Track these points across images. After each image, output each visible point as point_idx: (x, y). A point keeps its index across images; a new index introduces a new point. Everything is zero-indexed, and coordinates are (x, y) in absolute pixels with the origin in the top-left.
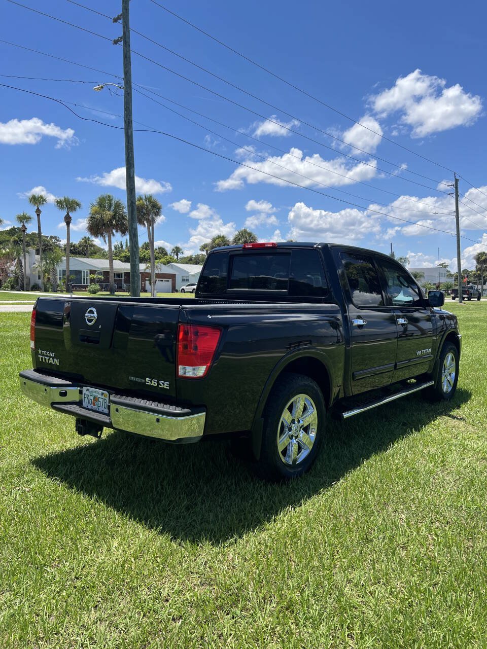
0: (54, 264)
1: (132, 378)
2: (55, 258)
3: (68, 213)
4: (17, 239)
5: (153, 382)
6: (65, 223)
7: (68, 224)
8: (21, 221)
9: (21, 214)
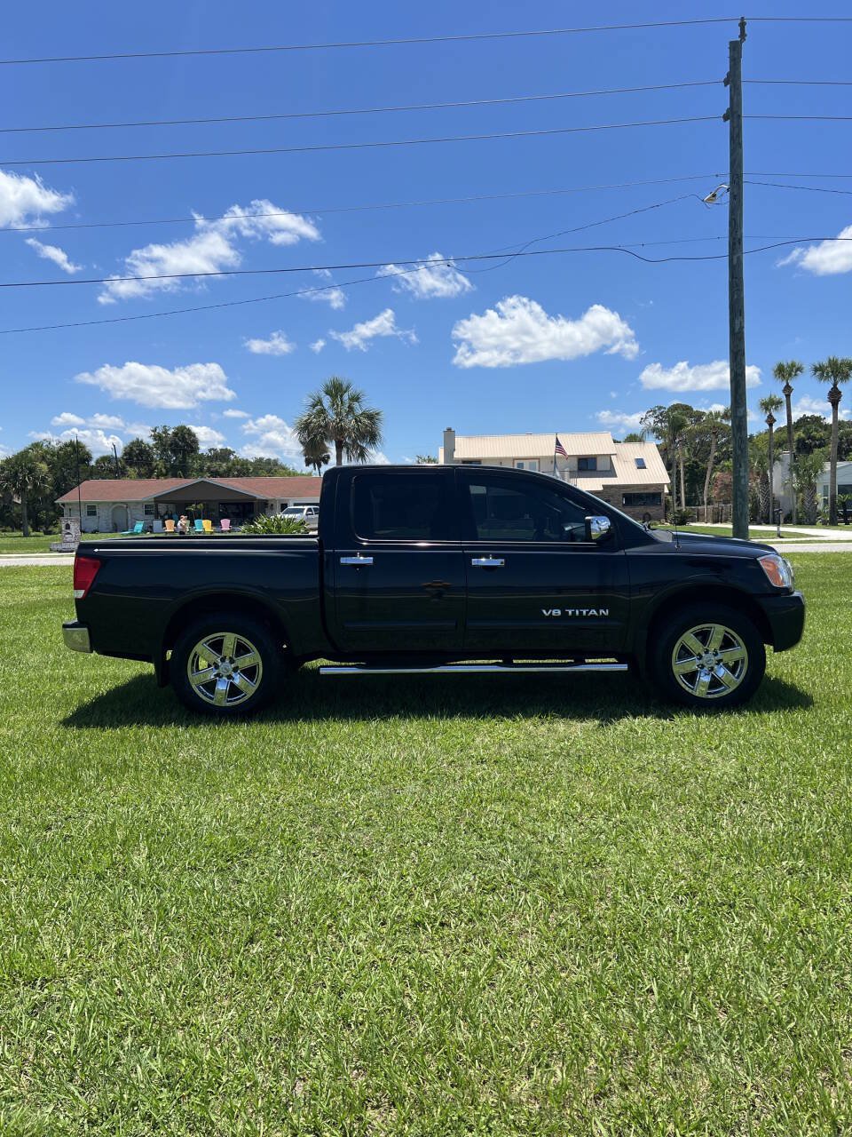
0: (810, 477)
2: (811, 466)
3: (835, 385)
4: (803, 435)
6: (830, 404)
7: (835, 404)
8: (767, 409)
9: (766, 398)
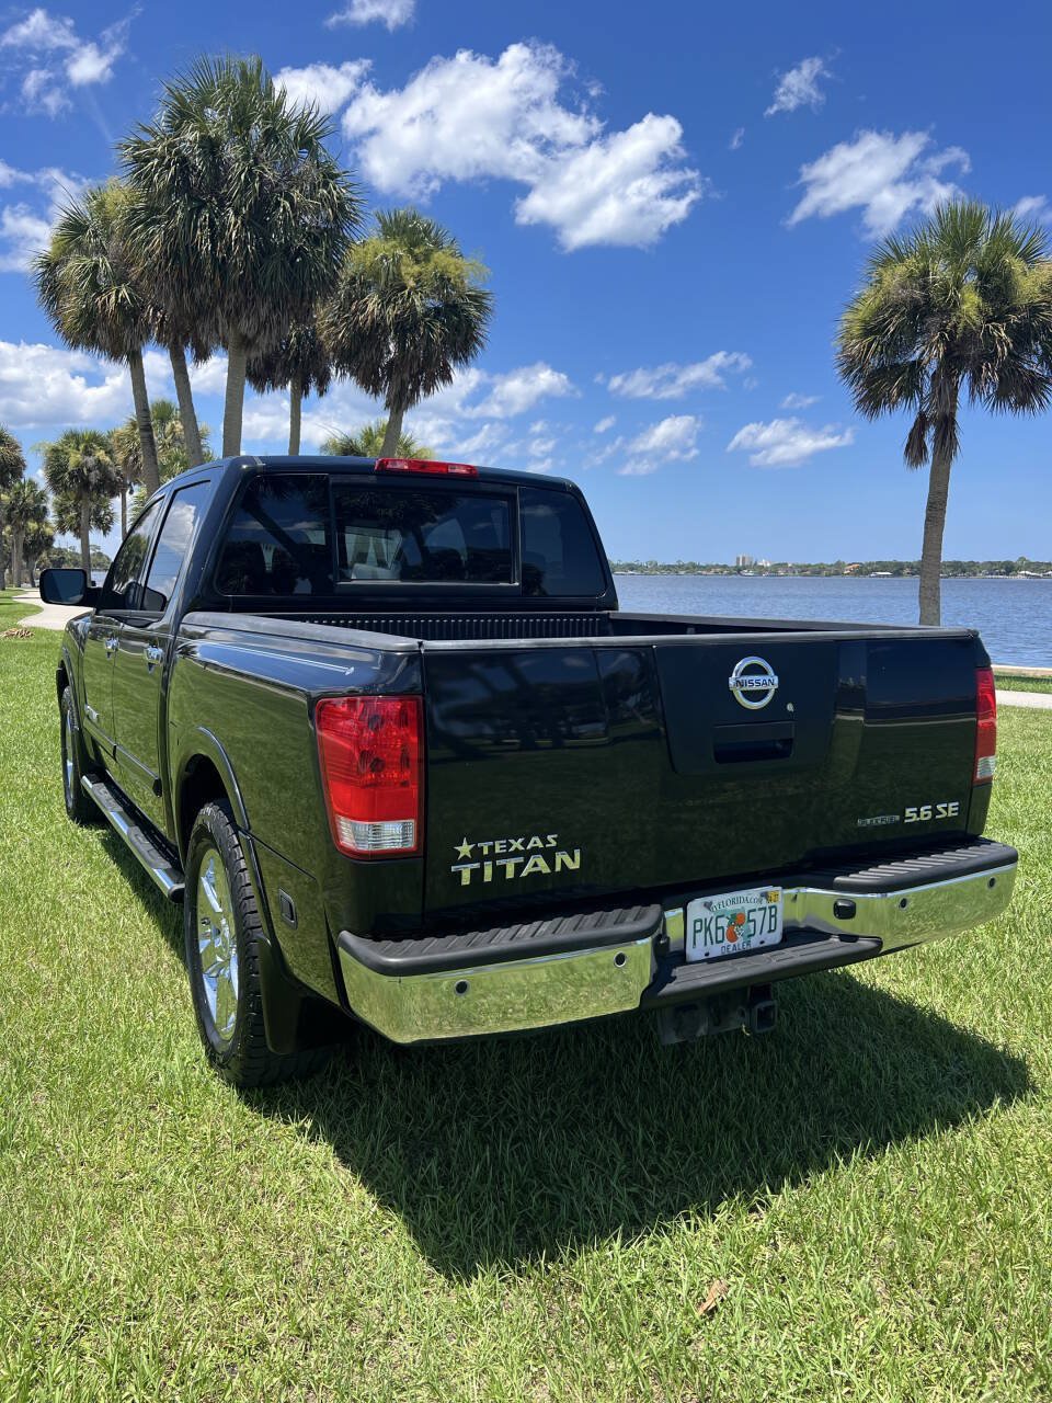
1: (868, 821)
5: (922, 814)
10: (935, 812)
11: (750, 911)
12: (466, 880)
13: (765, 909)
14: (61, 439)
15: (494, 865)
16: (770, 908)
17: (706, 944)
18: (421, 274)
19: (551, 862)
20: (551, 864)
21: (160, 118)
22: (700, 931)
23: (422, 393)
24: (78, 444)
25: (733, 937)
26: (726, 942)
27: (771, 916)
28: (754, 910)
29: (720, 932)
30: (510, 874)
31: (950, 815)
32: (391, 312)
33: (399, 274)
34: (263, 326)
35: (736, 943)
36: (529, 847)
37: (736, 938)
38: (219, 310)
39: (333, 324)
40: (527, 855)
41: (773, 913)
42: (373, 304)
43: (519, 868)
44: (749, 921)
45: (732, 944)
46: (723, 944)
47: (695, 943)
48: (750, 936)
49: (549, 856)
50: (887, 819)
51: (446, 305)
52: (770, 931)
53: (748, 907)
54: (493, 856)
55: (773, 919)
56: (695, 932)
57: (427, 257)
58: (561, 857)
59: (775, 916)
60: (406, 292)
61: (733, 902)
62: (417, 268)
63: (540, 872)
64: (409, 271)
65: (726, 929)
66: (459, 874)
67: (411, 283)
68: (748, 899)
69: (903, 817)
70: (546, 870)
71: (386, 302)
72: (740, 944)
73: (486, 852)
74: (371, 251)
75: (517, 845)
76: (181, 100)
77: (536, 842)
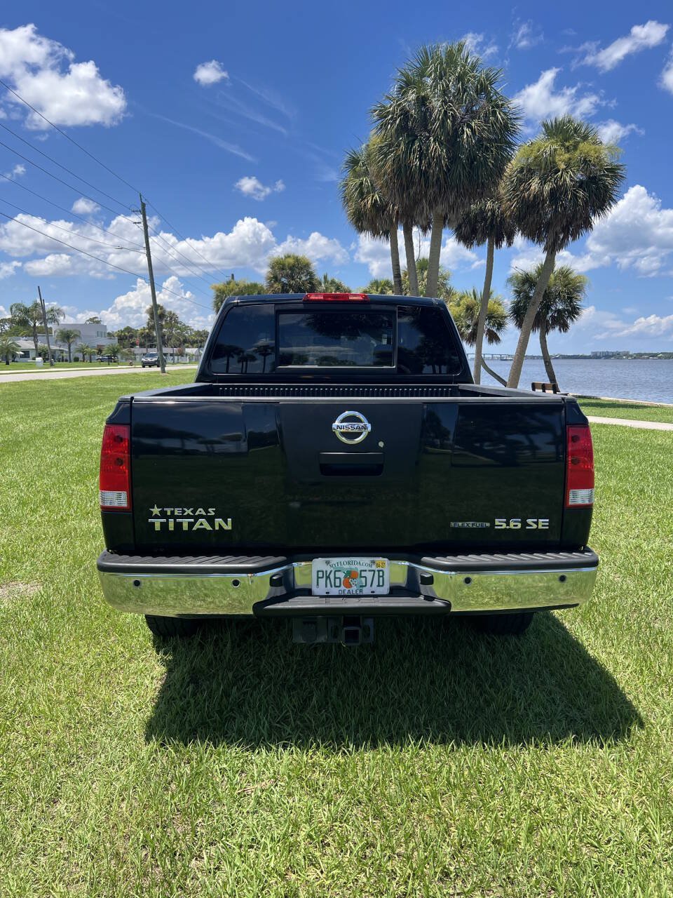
1: (460, 524)
5: (512, 524)
10: (524, 524)
11: (361, 571)
12: (158, 527)
13: (374, 571)
14: (369, 285)
15: (175, 521)
16: (379, 571)
17: (326, 586)
18: (570, 159)
19: (212, 523)
20: (212, 525)
21: (394, 90)
22: (322, 577)
23: (570, 239)
24: (377, 287)
25: (348, 585)
26: (343, 587)
27: (379, 576)
28: (366, 571)
29: (338, 581)
30: (185, 527)
31: (540, 527)
32: (547, 188)
33: (554, 162)
34: (452, 208)
35: (351, 589)
36: (196, 514)
37: (351, 586)
38: (424, 201)
39: (509, 200)
40: (197, 518)
41: (381, 574)
42: (535, 185)
43: (191, 525)
44: (361, 577)
45: (347, 589)
46: (340, 589)
47: (318, 584)
48: (363, 586)
49: (211, 520)
50: (478, 524)
51: (589, 178)
52: (379, 586)
53: (360, 568)
54: (173, 516)
55: (381, 579)
56: (318, 578)
57: (576, 147)
58: (218, 521)
59: (383, 576)
60: (560, 173)
61: (349, 563)
62: (567, 156)
63: (205, 529)
64: (562, 159)
65: (342, 580)
66: (153, 524)
67: (563, 166)
68: (361, 563)
69: (493, 524)
70: (209, 528)
71: (544, 181)
72: (354, 589)
73: (169, 513)
74: (536, 149)
75: (188, 512)
76: (407, 76)
77: (201, 511)
